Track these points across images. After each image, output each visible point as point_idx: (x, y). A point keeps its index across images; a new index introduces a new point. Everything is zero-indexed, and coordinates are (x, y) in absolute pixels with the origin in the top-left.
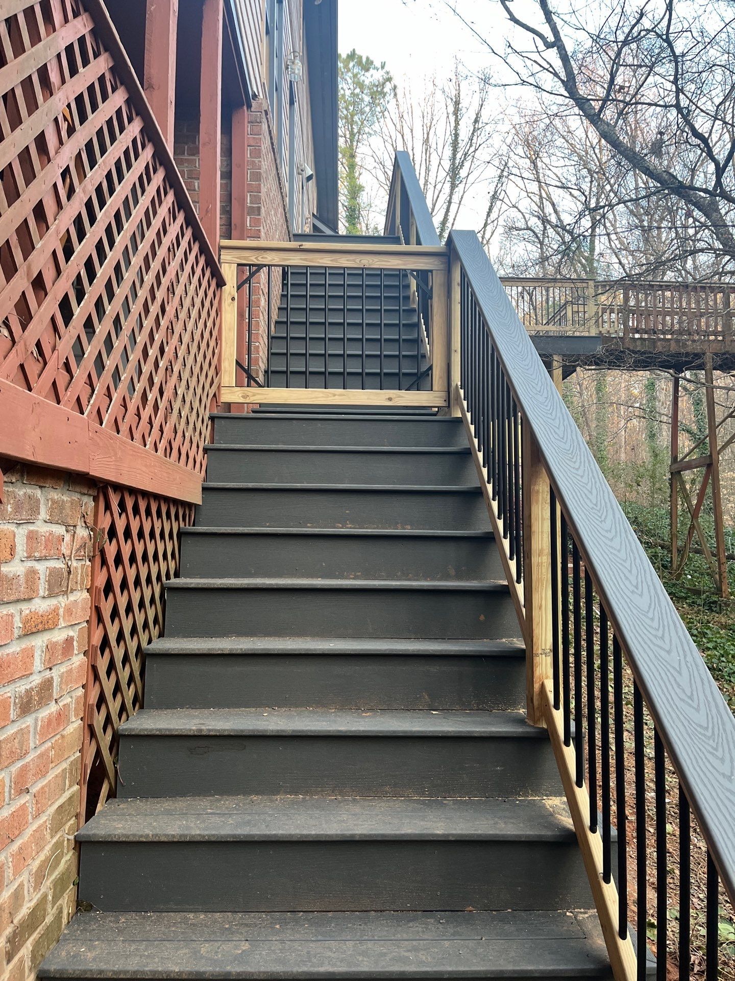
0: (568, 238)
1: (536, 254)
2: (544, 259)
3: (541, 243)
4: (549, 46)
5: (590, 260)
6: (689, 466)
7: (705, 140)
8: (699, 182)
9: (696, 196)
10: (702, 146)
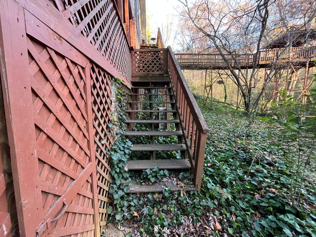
0: (188, 45)
1: (182, 48)
2: (184, 50)
3: (183, 46)
4: (186, 6)
5: (192, 50)
6: (208, 87)
7: (213, 26)
8: (212, 34)
9: (211, 37)
10: (213, 27)
